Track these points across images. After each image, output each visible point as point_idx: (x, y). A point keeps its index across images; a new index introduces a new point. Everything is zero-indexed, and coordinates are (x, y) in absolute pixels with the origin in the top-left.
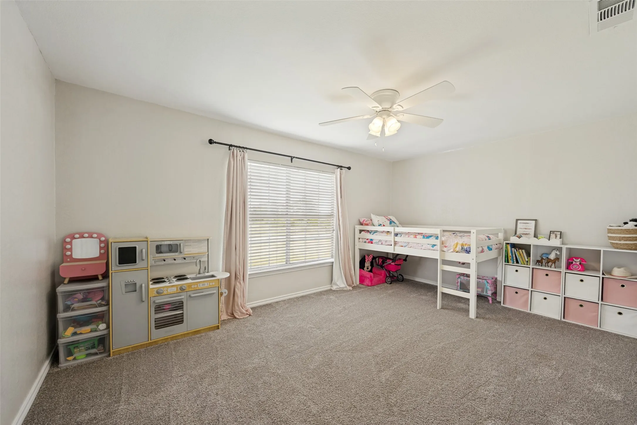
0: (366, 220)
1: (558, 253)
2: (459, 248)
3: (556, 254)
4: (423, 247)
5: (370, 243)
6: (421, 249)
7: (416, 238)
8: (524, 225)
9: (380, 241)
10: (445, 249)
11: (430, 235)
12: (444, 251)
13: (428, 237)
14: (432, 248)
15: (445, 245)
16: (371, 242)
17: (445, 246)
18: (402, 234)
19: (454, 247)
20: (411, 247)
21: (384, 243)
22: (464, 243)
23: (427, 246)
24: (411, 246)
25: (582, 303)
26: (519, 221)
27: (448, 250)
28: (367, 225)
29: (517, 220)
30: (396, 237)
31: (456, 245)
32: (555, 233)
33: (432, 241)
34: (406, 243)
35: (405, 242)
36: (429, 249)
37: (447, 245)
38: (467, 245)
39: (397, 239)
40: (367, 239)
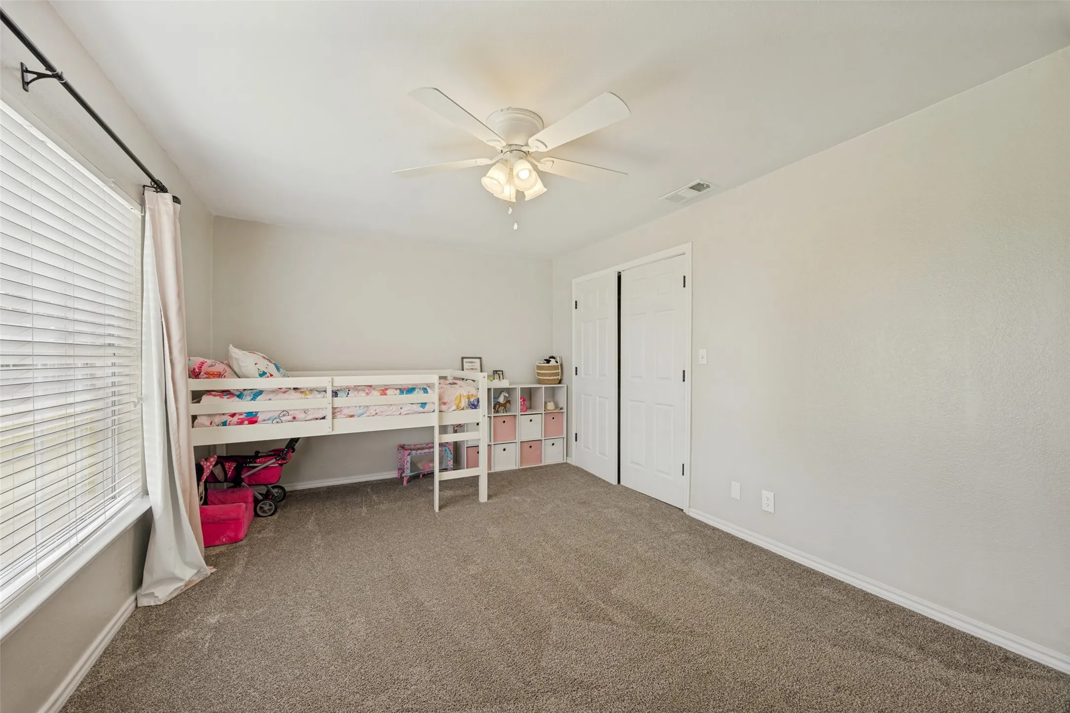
0: (209, 362)
1: (507, 395)
2: (464, 402)
3: (505, 396)
4: (404, 411)
5: (246, 422)
6: (400, 414)
7: (386, 394)
8: (470, 364)
9: (285, 413)
10: (444, 408)
11: (411, 387)
12: (443, 410)
13: (411, 390)
14: (421, 410)
15: (443, 401)
16: (252, 419)
17: (443, 403)
18: (348, 390)
19: (456, 402)
20: (376, 414)
21: (301, 416)
22: (469, 393)
23: (412, 407)
24: (376, 412)
25: (531, 443)
26: (465, 360)
27: (449, 408)
28: (219, 375)
29: (463, 358)
30: (335, 399)
31: (459, 398)
32: (498, 372)
33: (418, 397)
34: (362, 408)
35: (360, 407)
36: (416, 413)
37: (445, 401)
38: (473, 397)
39: (339, 402)
40: (233, 415)
